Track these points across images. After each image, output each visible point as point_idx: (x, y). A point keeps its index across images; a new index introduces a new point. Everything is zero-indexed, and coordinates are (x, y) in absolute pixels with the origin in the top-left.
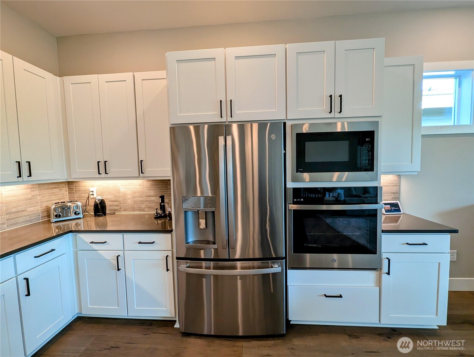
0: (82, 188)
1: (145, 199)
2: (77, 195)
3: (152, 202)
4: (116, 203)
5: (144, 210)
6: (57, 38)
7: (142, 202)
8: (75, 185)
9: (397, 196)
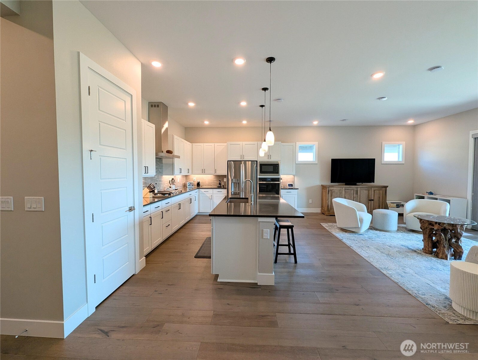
0: (191, 178)
1: (212, 182)
2: (189, 180)
3: (215, 183)
4: (202, 183)
5: (212, 186)
6: (185, 128)
7: (212, 183)
8: (188, 176)
9: (293, 182)
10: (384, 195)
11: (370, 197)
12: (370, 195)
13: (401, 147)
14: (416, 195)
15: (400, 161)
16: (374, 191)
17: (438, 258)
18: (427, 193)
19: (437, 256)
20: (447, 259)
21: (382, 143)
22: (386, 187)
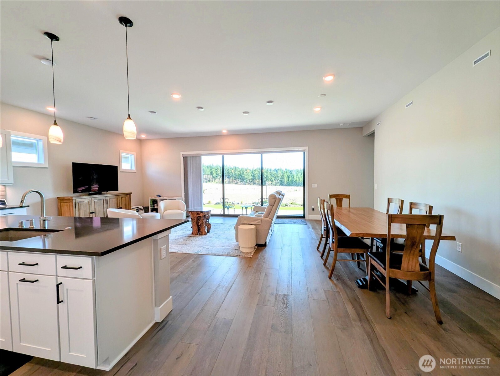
10: (129, 202)
11: (118, 205)
12: (118, 203)
13: (133, 157)
14: (150, 199)
15: (133, 170)
16: (121, 198)
17: (202, 235)
18: (156, 196)
19: (201, 234)
20: (207, 234)
21: (119, 151)
22: (130, 194)
